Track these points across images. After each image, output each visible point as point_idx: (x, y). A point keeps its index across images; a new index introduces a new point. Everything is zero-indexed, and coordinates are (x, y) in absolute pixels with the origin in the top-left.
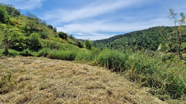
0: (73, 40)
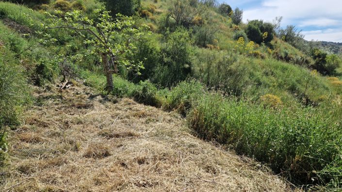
0: (294, 45)
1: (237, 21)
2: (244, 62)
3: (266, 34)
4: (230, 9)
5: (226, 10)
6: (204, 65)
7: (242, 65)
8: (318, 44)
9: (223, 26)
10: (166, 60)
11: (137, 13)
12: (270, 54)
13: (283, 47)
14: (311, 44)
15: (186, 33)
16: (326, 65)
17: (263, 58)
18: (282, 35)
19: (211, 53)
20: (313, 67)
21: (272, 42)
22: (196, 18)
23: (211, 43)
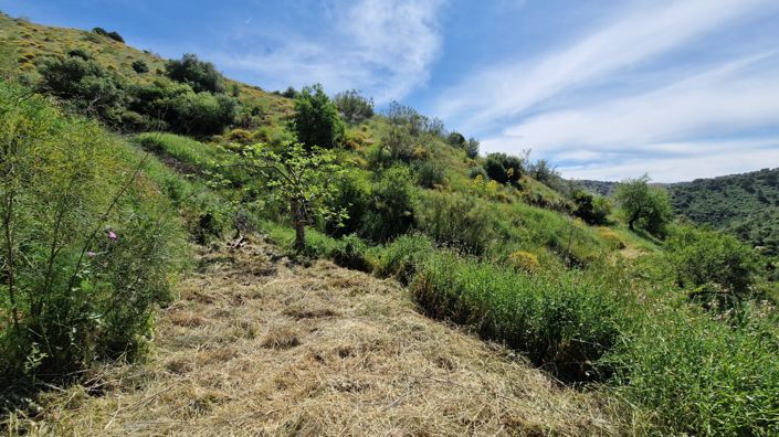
0: (548, 185)
1: (473, 154)
2: (485, 207)
3: (511, 171)
4: (462, 139)
5: (457, 140)
6: (431, 211)
7: (482, 211)
8: (579, 183)
9: (455, 160)
10: (378, 205)
11: (340, 144)
12: (518, 197)
13: (535, 188)
14: (570, 183)
15: (405, 170)
16: (593, 211)
17: (509, 202)
18: (532, 173)
19: (441, 195)
20: (577, 214)
21: (520, 181)
22: (419, 150)
23: (439, 182)
